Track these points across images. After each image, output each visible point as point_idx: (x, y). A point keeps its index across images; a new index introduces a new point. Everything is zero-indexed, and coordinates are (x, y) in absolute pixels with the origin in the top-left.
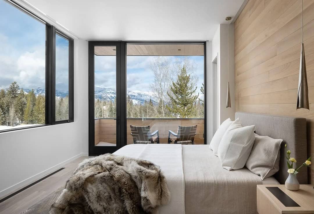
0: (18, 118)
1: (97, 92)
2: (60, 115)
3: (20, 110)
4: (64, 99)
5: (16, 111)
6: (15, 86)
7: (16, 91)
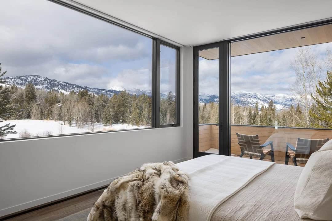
0: (172, 121)
1: (238, 97)
2: (203, 119)
3: (174, 114)
4: (207, 105)
5: (171, 116)
6: (171, 95)
7: (171, 99)
